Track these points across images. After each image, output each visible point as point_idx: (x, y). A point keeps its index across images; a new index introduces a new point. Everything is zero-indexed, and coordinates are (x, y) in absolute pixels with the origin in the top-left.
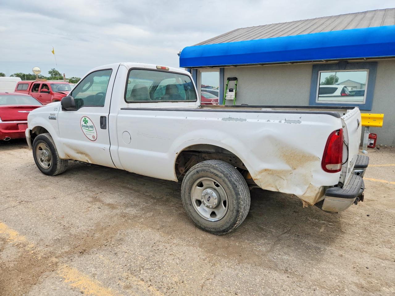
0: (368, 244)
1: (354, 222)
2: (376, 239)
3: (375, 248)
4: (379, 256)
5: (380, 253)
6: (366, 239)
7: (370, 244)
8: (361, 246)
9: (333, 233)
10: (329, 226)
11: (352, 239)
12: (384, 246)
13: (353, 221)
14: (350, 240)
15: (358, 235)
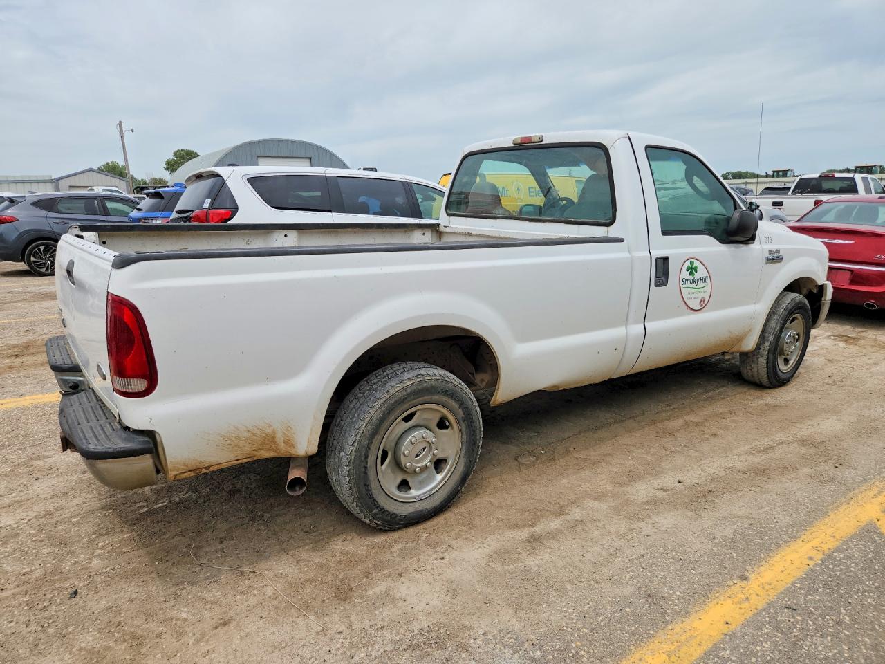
0: (49, 514)
1: (100, 545)
2: (34, 532)
3: (31, 514)
4: (21, 505)
5: (21, 510)
6: (54, 520)
7: (44, 516)
8: (61, 502)
9: (123, 495)
10: (142, 504)
11: (82, 506)
12: (15, 526)
13: (103, 548)
14: (84, 503)
15: (73, 520)
